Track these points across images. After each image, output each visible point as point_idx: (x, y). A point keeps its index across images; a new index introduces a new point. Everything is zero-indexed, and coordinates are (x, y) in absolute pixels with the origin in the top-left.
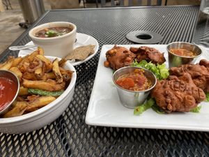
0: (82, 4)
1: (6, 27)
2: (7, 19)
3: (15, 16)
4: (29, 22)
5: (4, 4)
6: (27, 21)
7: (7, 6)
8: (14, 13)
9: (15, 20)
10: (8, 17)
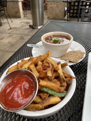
0: (66, 18)
1: (23, 26)
2: (24, 22)
3: (28, 21)
4: (35, 25)
5: (23, 13)
6: (34, 24)
7: (25, 15)
8: (28, 19)
9: (27, 23)
10: (24, 21)
